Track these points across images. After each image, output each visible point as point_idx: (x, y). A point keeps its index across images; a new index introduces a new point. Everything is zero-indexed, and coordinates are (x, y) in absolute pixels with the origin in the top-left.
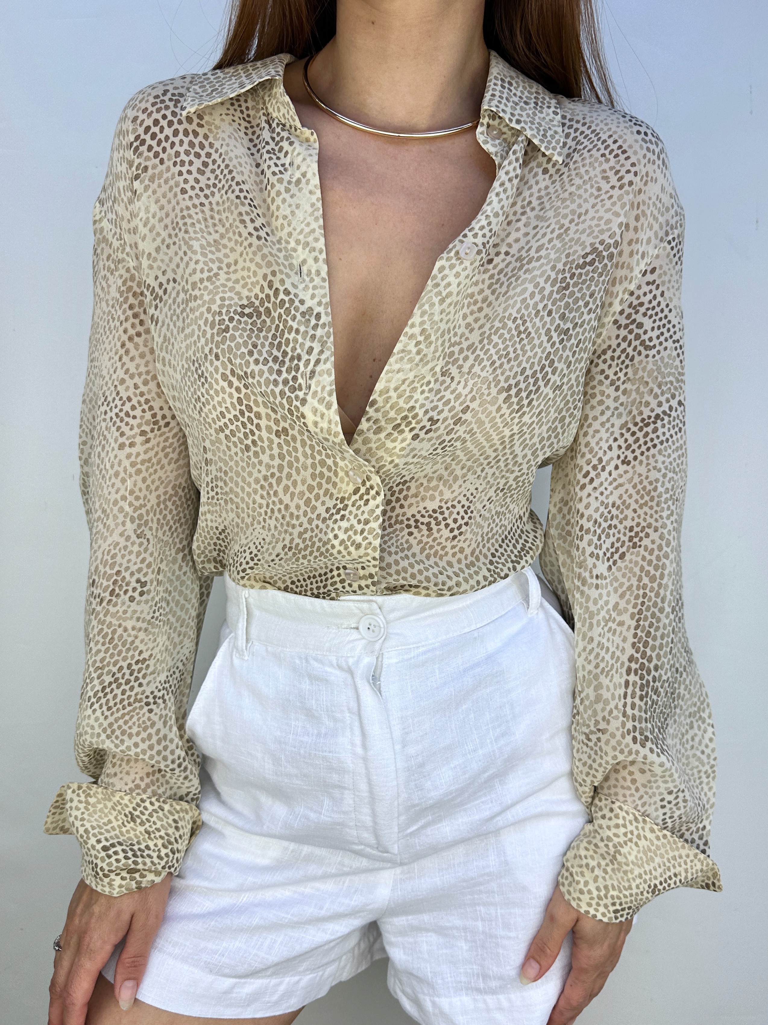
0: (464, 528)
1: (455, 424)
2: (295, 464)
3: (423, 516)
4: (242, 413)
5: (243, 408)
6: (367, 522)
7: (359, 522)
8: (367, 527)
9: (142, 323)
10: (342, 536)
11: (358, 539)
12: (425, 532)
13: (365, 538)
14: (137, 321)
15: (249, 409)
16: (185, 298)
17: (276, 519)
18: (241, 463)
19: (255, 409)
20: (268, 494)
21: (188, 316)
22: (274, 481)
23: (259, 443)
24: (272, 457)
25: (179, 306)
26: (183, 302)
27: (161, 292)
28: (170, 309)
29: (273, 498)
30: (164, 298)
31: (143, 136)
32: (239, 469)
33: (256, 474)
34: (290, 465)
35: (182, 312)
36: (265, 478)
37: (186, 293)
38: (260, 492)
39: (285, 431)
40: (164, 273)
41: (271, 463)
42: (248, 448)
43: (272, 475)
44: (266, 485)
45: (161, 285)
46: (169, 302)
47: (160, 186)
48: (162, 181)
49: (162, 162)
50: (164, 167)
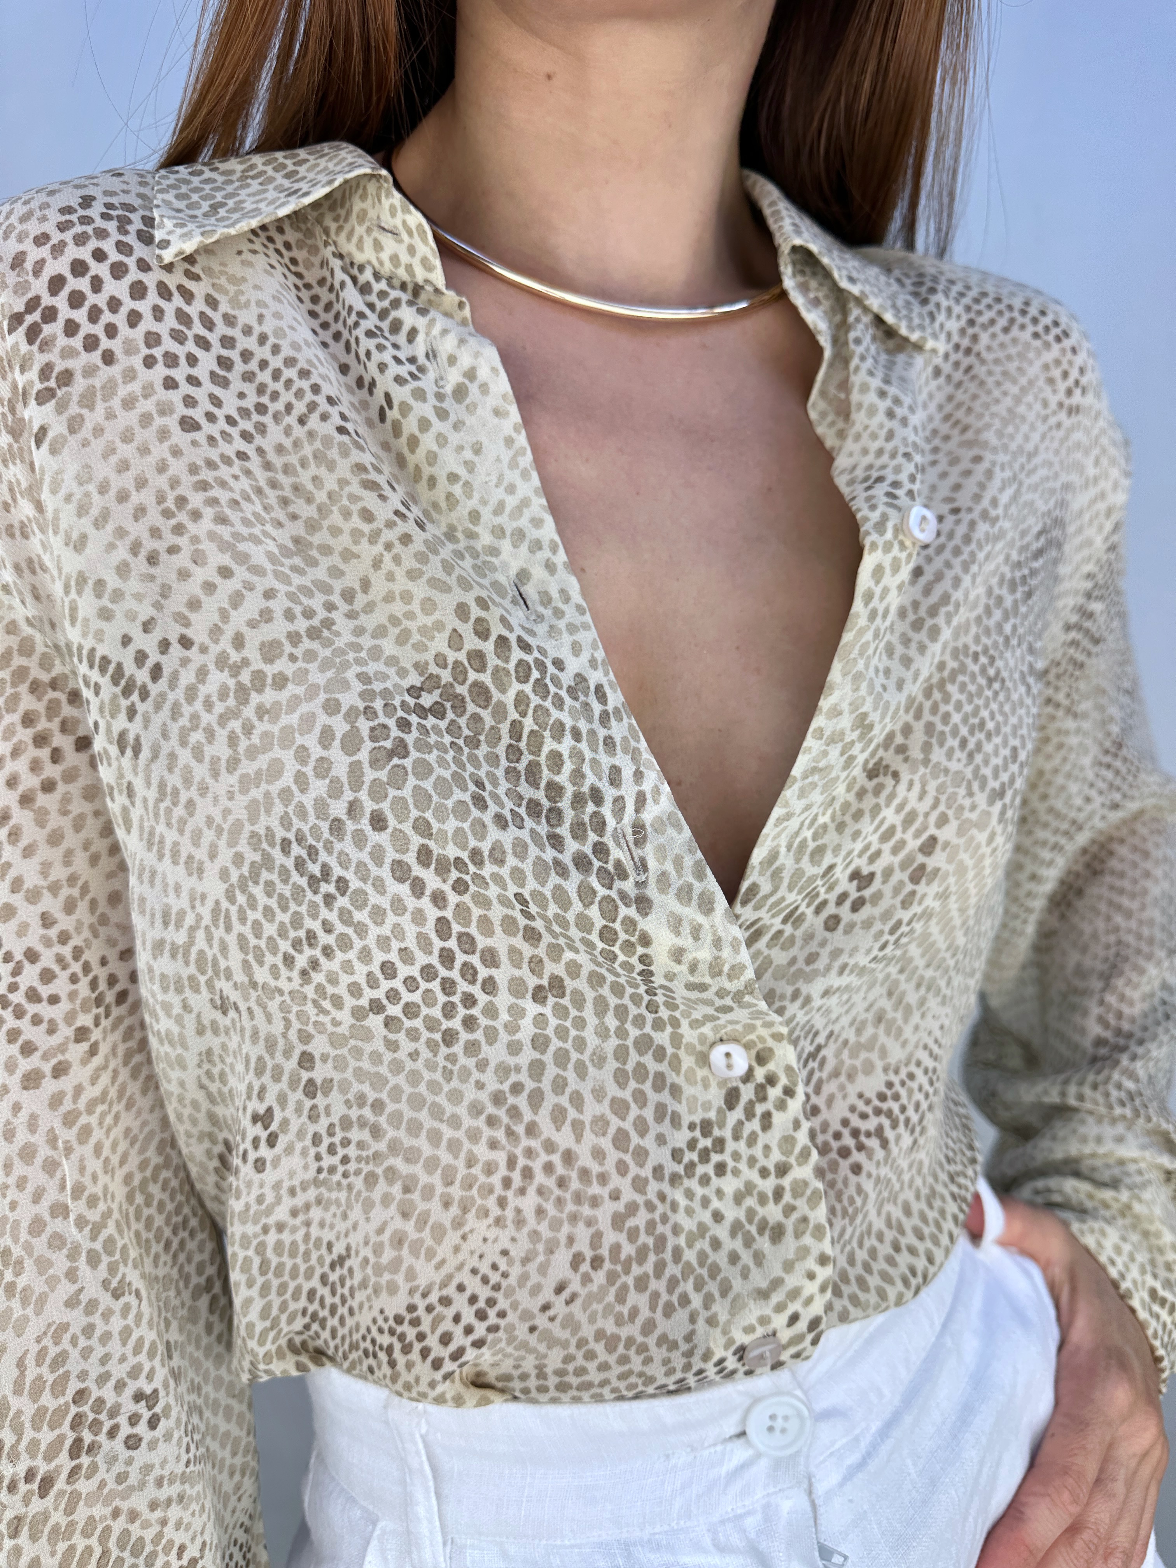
1: (914, 880)
2: (574, 1056)
3: (863, 1115)
4: (447, 958)
5: (452, 943)
6: (783, 1170)
7: (764, 1172)
8: (786, 1182)
9: (56, 756)
10: (732, 1213)
11: (774, 1213)
12: (880, 1153)
13: (789, 1210)
14: (45, 754)
15: (467, 943)
16: (231, 683)
17: (540, 1191)
18: (427, 1075)
19: (482, 942)
20: (510, 1133)
21: (248, 729)
22: (521, 1102)
23: (483, 1021)
24: (514, 1048)
25: (208, 705)
26: (223, 695)
27: (142, 676)
28: (176, 713)
29: (525, 1142)
30: (154, 689)
31: (47, 300)
32: (422, 1088)
33: (470, 1094)
34: (562, 1058)
35: (223, 720)
36: (498, 1099)
37: (235, 670)
38: (487, 1132)
39: (557, 984)
40: (147, 626)
41: (512, 1061)
42: (449, 1038)
43: (517, 1088)
44: (501, 1113)
45: (141, 657)
46: (171, 697)
47: (110, 415)
48: (116, 403)
49: (108, 358)
50: (116, 371)
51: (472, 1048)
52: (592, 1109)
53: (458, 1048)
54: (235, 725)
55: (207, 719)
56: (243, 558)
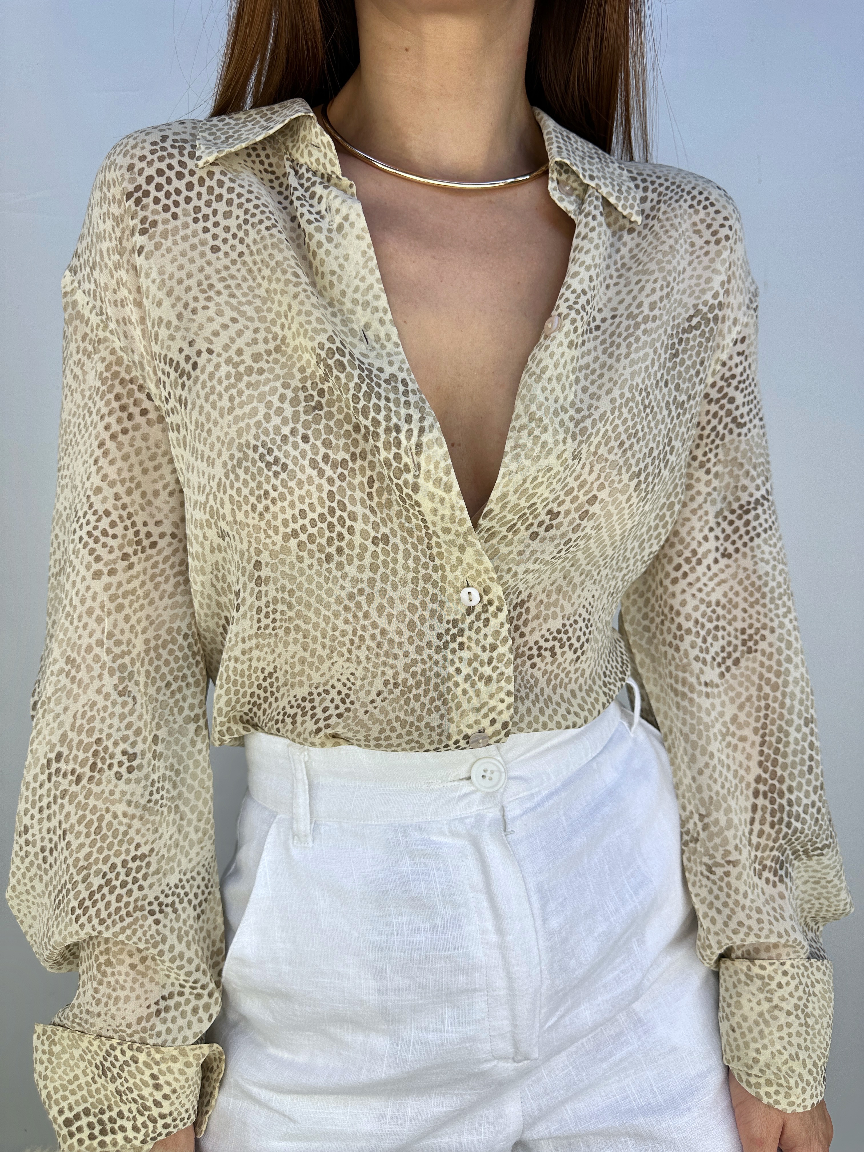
0: (586, 646)
1: (581, 518)
2: (391, 578)
3: (547, 640)
4: (332, 511)
5: (335, 504)
6: (493, 648)
7: (483, 649)
8: (495, 654)
9: (130, 417)
10: (466, 669)
11: (487, 670)
12: (549, 659)
13: (495, 668)
14: (125, 415)
15: (342, 506)
16: (233, 371)
17: (368, 648)
18: (316, 579)
19: (350, 508)
20: (355, 616)
21: (240, 393)
22: (362, 599)
23: (347, 551)
24: (361, 569)
25: (220, 382)
26: (228, 376)
27: (188, 368)
28: (204, 386)
29: (363, 622)
30: (193, 374)
31: (145, 187)
32: (313, 586)
33: (337, 592)
34: (385, 578)
35: (227, 389)
36: (351, 597)
37: (236, 365)
38: (344, 614)
39: (385, 539)
40: (191, 344)
41: (359, 576)
42: (329, 558)
43: (361, 592)
44: (352, 605)
45: (188, 358)
46: (202, 378)
47: (175, 243)
48: (178, 238)
49: (175, 216)
50: (178, 223)
51: (340, 566)
52: (399, 607)
53: (333, 565)
54: (234, 392)
55: (219, 388)
56: (243, 314)
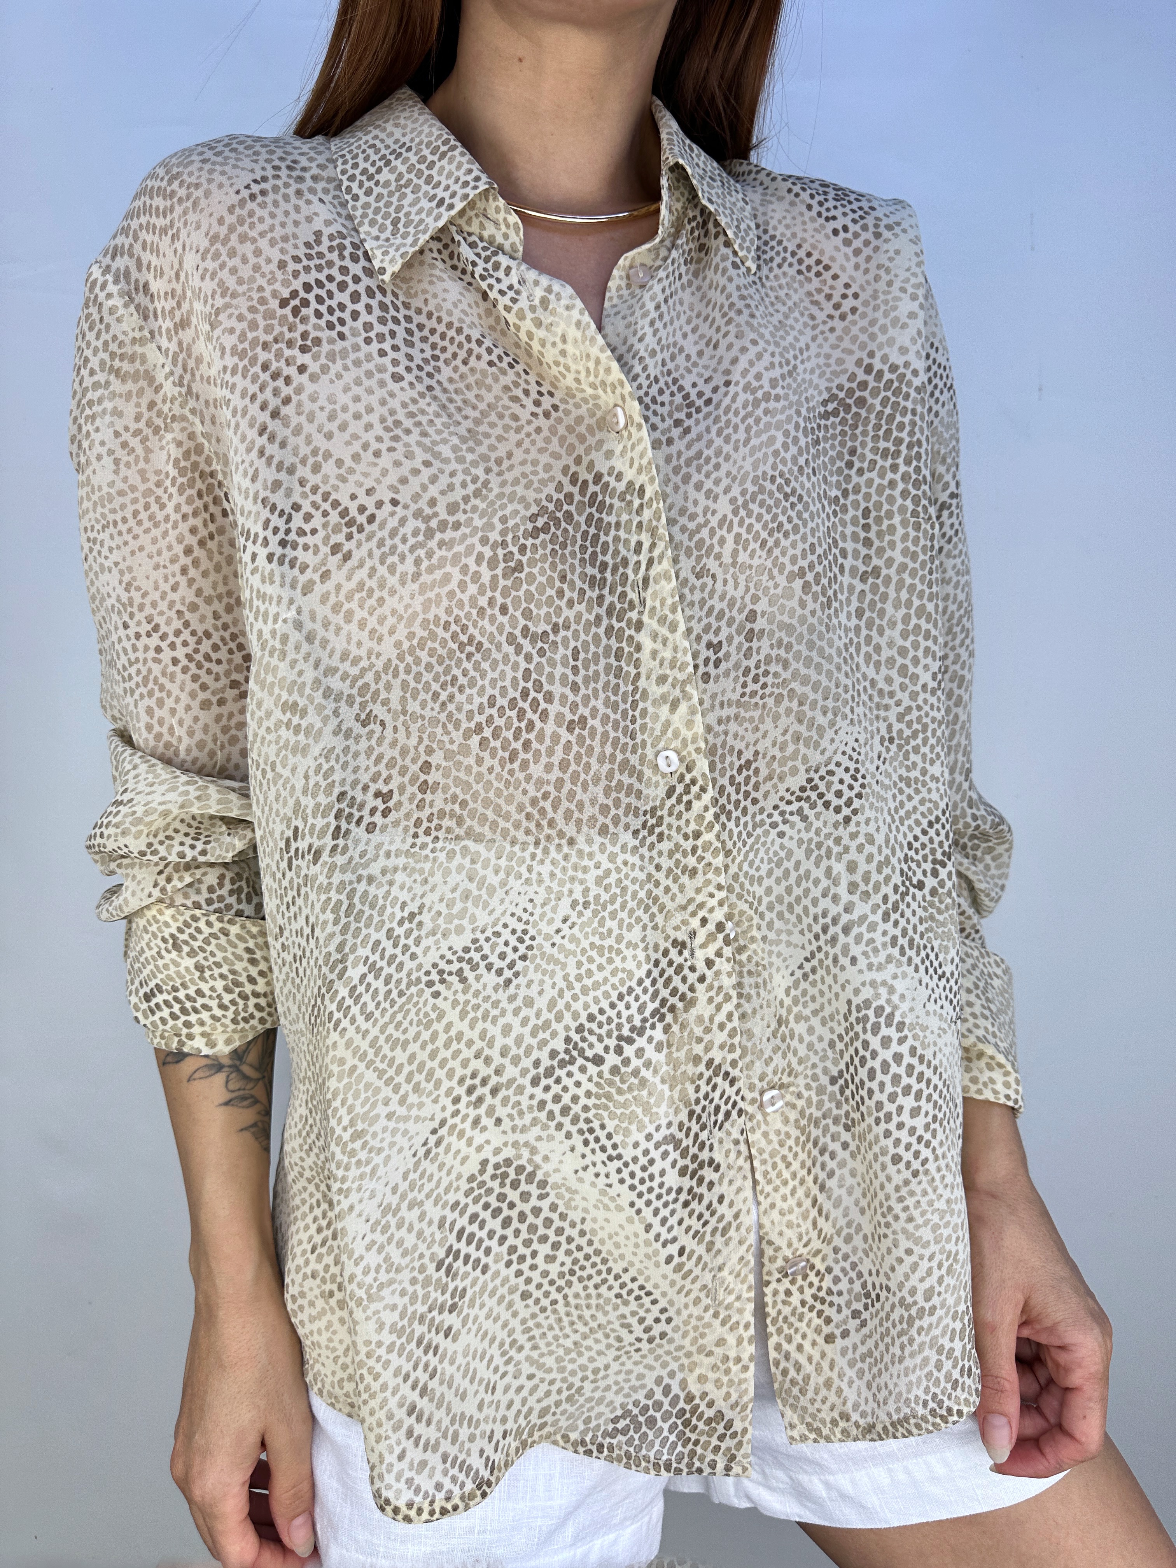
0: (857, 804)
2: (583, 776)
3: (789, 803)
6: (697, 835)
7: (686, 837)
8: (699, 843)
10: (666, 863)
11: (691, 861)
12: (801, 825)
13: (701, 859)
16: (423, 527)
17: (553, 863)
18: (496, 784)
19: (546, 687)
20: (538, 825)
21: (430, 554)
22: (547, 805)
23: (534, 745)
24: (548, 768)
25: (404, 540)
26: (416, 533)
27: (361, 519)
28: (381, 545)
29: (547, 831)
30: (368, 528)
32: (491, 793)
33: (518, 798)
35: (412, 549)
36: (534, 802)
37: (427, 519)
38: (525, 824)
39: (583, 721)
40: (369, 492)
41: (546, 777)
42: (513, 756)
43: (546, 796)
44: (535, 812)
45: (362, 508)
46: (379, 534)
47: (346, 368)
48: (349, 362)
49: (342, 336)
50: (347, 344)
51: (524, 765)
54: (421, 552)
55: (402, 548)
56: (437, 455)
